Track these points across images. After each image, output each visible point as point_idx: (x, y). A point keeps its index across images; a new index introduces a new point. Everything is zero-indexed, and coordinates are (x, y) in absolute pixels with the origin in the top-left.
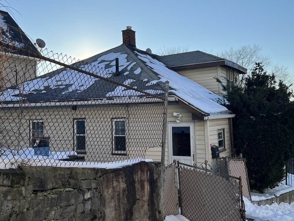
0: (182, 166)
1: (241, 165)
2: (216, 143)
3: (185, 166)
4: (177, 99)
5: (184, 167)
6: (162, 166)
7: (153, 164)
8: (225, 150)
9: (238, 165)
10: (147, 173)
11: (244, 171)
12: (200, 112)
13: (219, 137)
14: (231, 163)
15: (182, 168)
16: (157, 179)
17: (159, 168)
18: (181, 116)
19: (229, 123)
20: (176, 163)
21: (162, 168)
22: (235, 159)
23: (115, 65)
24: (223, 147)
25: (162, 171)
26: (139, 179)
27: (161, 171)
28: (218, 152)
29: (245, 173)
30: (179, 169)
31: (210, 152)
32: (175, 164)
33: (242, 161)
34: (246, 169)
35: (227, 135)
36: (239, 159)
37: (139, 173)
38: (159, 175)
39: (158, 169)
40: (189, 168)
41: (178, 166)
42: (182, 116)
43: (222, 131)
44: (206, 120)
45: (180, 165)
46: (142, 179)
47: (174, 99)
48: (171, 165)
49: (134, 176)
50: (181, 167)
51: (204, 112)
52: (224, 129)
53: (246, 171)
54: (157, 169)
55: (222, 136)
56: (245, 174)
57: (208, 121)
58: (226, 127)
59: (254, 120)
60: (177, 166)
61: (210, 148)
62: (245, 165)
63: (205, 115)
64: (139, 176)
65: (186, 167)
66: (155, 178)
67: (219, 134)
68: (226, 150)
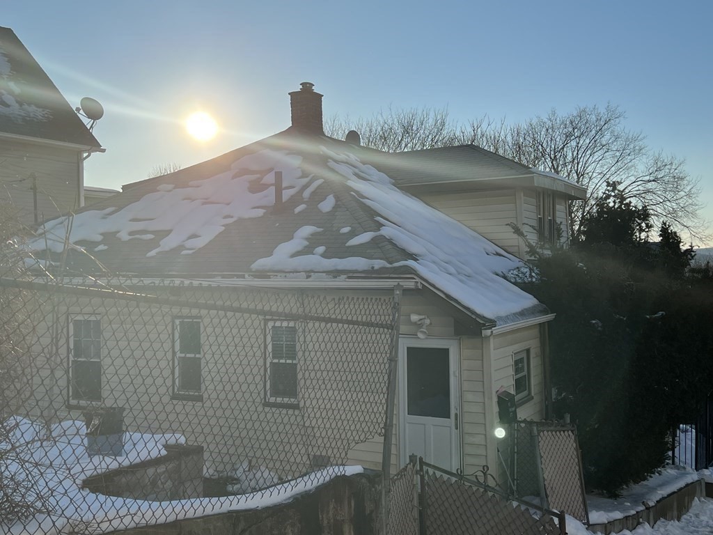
0: (431, 471)
1: (567, 442)
2: (508, 385)
3: (436, 472)
4: (419, 284)
5: (434, 473)
6: (383, 481)
7: (364, 480)
8: (529, 398)
9: (559, 441)
10: (349, 503)
11: (574, 457)
12: (474, 317)
13: (517, 371)
14: (544, 438)
15: (429, 475)
16: (372, 512)
17: (377, 486)
18: (428, 321)
19: (541, 335)
20: (416, 461)
21: (383, 485)
22: (552, 428)
23: (272, 185)
24: (525, 393)
25: (384, 492)
26: (332, 521)
27: (381, 493)
28: (513, 409)
29: (576, 460)
30: (422, 478)
31: (496, 409)
32: (414, 466)
33: (568, 431)
34: (577, 451)
35: (535, 363)
36: (563, 426)
37: (331, 506)
38: (377, 503)
39: (376, 490)
40: (446, 477)
41: (421, 469)
42: (431, 324)
43: (524, 355)
44: (488, 338)
45: (425, 468)
46: (338, 518)
47: (413, 284)
48: (405, 469)
49: (320, 516)
50: (427, 472)
51: (483, 318)
52: (528, 351)
53: (577, 454)
54: (373, 489)
55: (523, 367)
56: (574, 463)
57: (492, 340)
58: (534, 344)
59: (599, 328)
60: (418, 469)
61: (495, 399)
62: (575, 441)
63: (484, 325)
64: (331, 513)
65: (438, 474)
66: (368, 512)
67: (517, 363)
68: (533, 398)
